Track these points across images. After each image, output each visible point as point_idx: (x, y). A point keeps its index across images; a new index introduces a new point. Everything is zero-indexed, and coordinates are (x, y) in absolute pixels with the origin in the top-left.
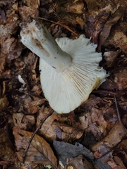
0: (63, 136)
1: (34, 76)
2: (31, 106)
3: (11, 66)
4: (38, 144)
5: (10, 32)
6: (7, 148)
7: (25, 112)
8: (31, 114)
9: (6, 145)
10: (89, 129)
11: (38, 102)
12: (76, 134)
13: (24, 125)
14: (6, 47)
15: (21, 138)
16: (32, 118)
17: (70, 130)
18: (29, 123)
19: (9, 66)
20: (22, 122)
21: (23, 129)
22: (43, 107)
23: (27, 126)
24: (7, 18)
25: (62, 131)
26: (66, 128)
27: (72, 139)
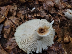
0: (5, 29)
1: (35, 15)
2: (20, 14)
3: (40, 5)
4: (3, 17)
5: (56, 4)
6: (1, 2)
7: (17, 11)
8: (16, 14)
9: (3, 2)
10: (8, 41)
11: (22, 17)
12: (6, 35)
13: (11, 11)
14: (49, 2)
15: (6, 9)
16: (15, 14)
17: (8, 32)
18: (13, 13)
19: (41, 4)
20: (13, 10)
21: (10, 10)
22: (20, 20)
23: (11, 12)
24: (64, 3)
25: (8, 29)
26: (9, 30)
27: (4, 33)
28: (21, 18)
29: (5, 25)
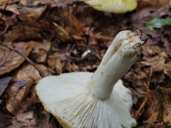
0: (14, 88)
2: (55, 59)
3: (100, 47)
4: (14, 63)
6: (19, 34)
8: (47, 59)
9: (22, 35)
10: (14, 122)
11: (59, 66)
13: (37, 51)
15: (25, 47)
16: (43, 59)
17: (19, 97)
18: (39, 56)
19: (101, 45)
20: (40, 49)
21: (33, 49)
23: (35, 54)
24: (151, 46)
25: (20, 88)
26: (22, 93)
27: (8, 98)
28: (55, 70)
29: (16, 80)
